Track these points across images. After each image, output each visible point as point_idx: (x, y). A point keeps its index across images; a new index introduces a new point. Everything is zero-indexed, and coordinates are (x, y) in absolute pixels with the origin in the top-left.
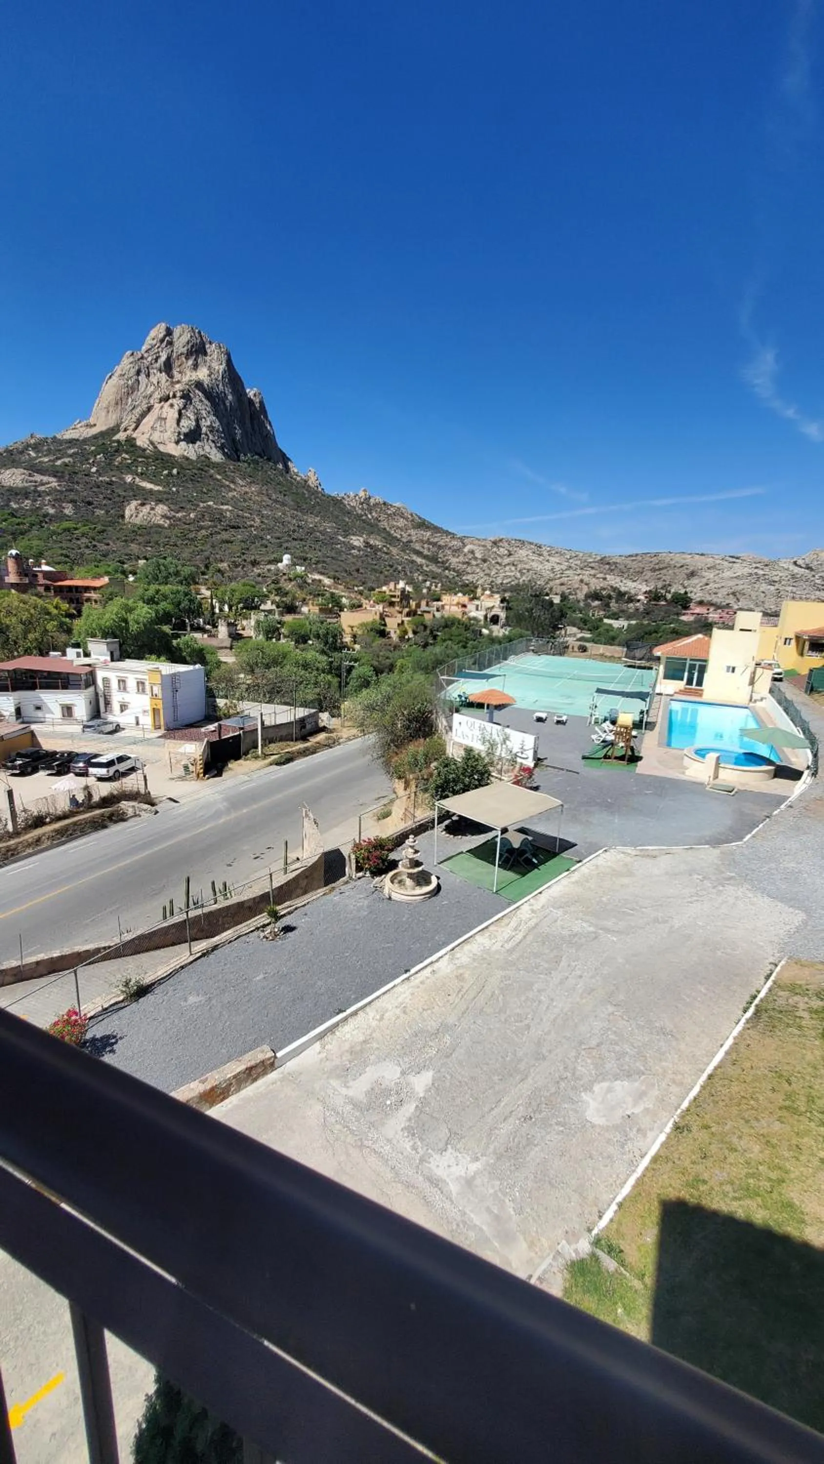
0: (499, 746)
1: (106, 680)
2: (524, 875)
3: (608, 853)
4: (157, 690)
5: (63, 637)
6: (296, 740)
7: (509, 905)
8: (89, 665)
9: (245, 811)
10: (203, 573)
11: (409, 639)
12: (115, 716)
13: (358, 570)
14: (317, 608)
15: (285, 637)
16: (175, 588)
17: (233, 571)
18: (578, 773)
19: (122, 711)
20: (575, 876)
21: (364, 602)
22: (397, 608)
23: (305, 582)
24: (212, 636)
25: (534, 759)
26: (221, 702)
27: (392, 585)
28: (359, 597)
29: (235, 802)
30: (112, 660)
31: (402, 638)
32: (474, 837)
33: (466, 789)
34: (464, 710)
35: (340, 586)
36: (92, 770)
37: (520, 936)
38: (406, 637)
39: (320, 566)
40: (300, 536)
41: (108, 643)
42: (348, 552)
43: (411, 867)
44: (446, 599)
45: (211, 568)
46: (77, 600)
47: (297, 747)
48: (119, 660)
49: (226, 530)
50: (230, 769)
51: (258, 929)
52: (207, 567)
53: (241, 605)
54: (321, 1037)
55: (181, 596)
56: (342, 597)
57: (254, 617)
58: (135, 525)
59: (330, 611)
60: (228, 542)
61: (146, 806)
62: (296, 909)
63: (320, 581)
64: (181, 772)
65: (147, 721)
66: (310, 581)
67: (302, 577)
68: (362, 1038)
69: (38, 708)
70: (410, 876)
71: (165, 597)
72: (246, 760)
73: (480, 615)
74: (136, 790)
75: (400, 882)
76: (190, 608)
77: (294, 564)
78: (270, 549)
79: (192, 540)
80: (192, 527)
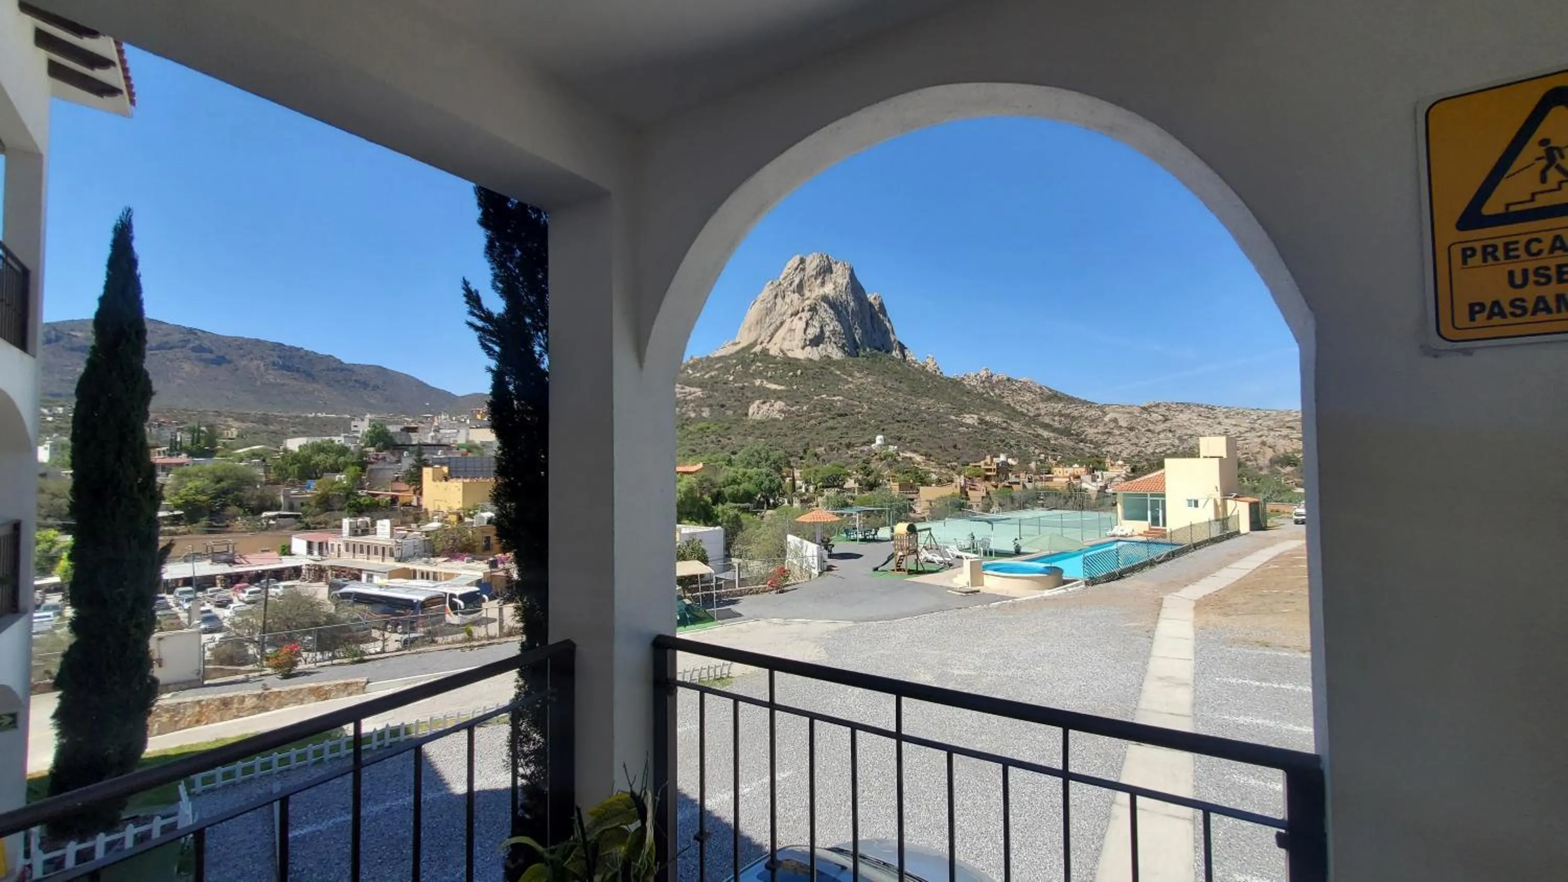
10: (801, 458)
13: (955, 447)
14: (897, 484)
16: (759, 470)
17: (828, 454)
22: (993, 482)
23: (895, 460)
27: (988, 459)
28: (952, 472)
35: (931, 463)
39: (914, 443)
40: (905, 418)
42: (955, 430)
44: (1057, 471)
45: (808, 451)
49: (834, 418)
52: (805, 452)
53: (821, 483)
55: (763, 477)
56: (929, 473)
57: (826, 493)
58: (755, 420)
59: (911, 487)
60: (832, 429)
63: (911, 458)
66: (900, 459)
67: (892, 456)
71: (750, 478)
76: (770, 487)
77: (886, 444)
78: (867, 432)
79: (801, 429)
80: (803, 418)
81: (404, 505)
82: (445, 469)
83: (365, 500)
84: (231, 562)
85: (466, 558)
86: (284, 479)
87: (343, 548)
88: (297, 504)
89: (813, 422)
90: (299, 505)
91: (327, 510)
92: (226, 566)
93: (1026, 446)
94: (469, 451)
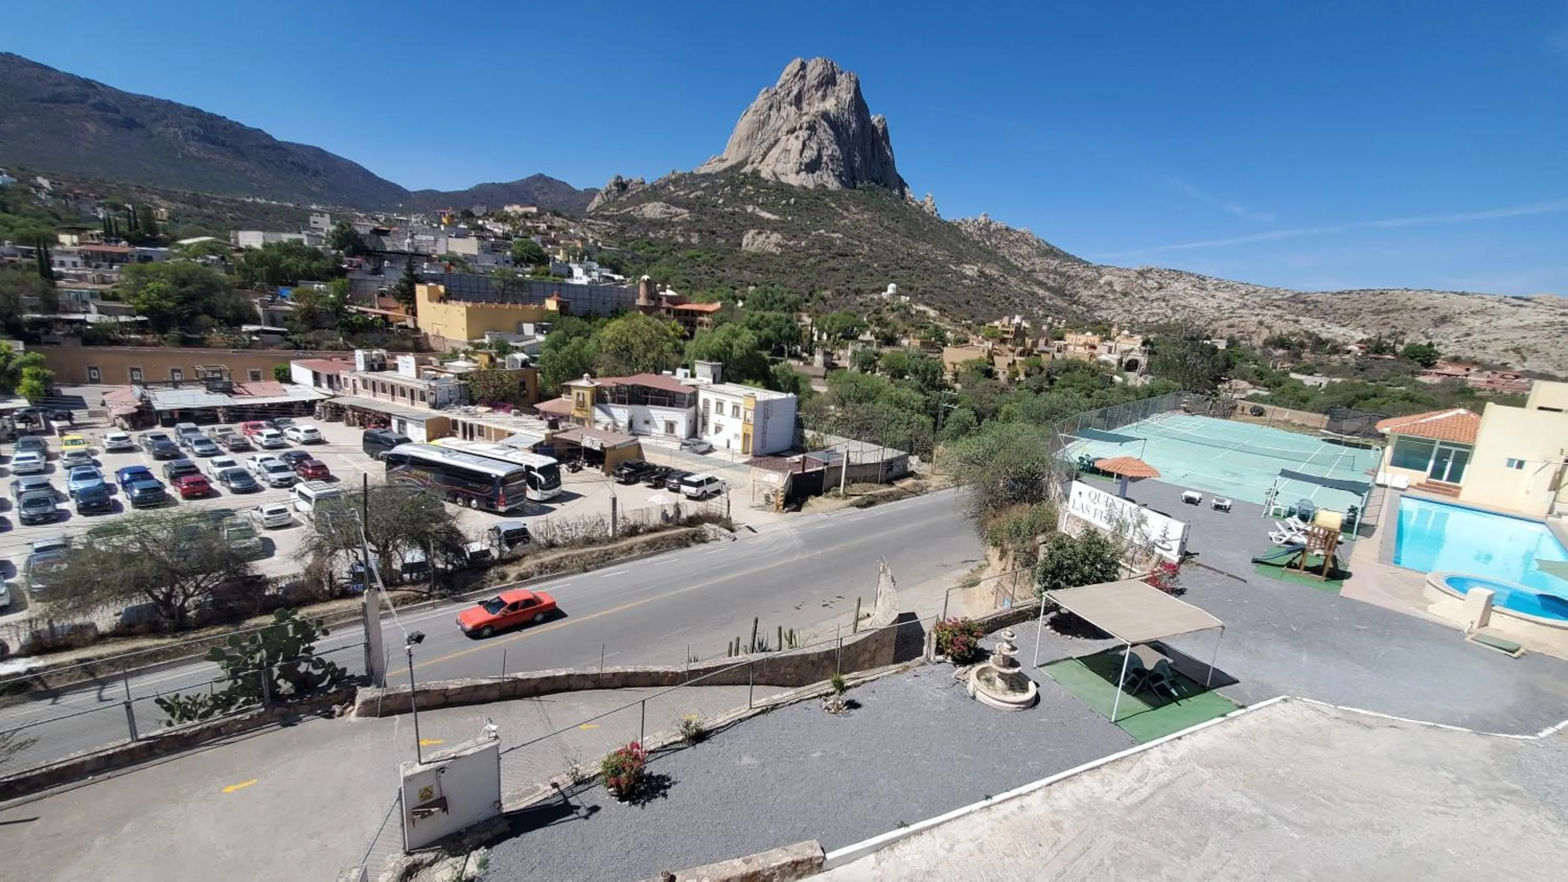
0: (1131, 527)
1: (706, 402)
2: (1156, 707)
3: (1289, 704)
4: (750, 415)
5: (675, 358)
6: (881, 483)
7: (1133, 744)
8: (694, 386)
9: (819, 552)
10: (807, 301)
11: (1019, 382)
12: (710, 437)
13: (968, 303)
14: (919, 341)
15: (881, 370)
16: (778, 315)
17: (836, 299)
18: (1245, 581)
19: (716, 432)
20: (1235, 727)
21: (972, 337)
22: (1009, 346)
23: (909, 313)
24: (808, 364)
25: (1180, 552)
26: (809, 434)
27: (1006, 320)
28: (966, 331)
29: (812, 540)
30: (714, 382)
31: (1011, 380)
32: (1088, 641)
33: (1084, 581)
34: (1086, 477)
35: (945, 319)
36: (684, 488)
37: (1145, 792)
38: (1017, 379)
39: (926, 296)
40: (908, 265)
41: (712, 366)
42: (959, 282)
43: (1004, 666)
44: (1070, 338)
45: (815, 295)
46: (692, 322)
47: (882, 491)
48: (719, 383)
49: (834, 258)
50: (810, 505)
51: (820, 696)
52: (811, 295)
53: (840, 334)
54: (877, 849)
55: (783, 323)
56: (947, 330)
57: (851, 347)
58: (750, 252)
59: (932, 345)
60: (834, 270)
61: (726, 532)
62: (864, 682)
63: (925, 312)
64: (762, 501)
65: (737, 445)
66: (914, 312)
67: (905, 308)
68: (924, 867)
69: (647, 422)
70: (1002, 676)
71: (768, 323)
72: (828, 497)
73: (1113, 359)
74: (718, 513)
75: (988, 680)
76: (790, 335)
77: (898, 294)
78: (875, 278)
79: (800, 268)
80: (801, 255)
81: (400, 327)
82: (442, 289)
83: (357, 319)
84: (229, 391)
85: (513, 411)
86: (252, 283)
87: (359, 384)
88: (279, 317)
89: (812, 260)
90: (282, 319)
91: (314, 328)
92: (225, 396)
93: (1030, 306)
94: (451, 264)
